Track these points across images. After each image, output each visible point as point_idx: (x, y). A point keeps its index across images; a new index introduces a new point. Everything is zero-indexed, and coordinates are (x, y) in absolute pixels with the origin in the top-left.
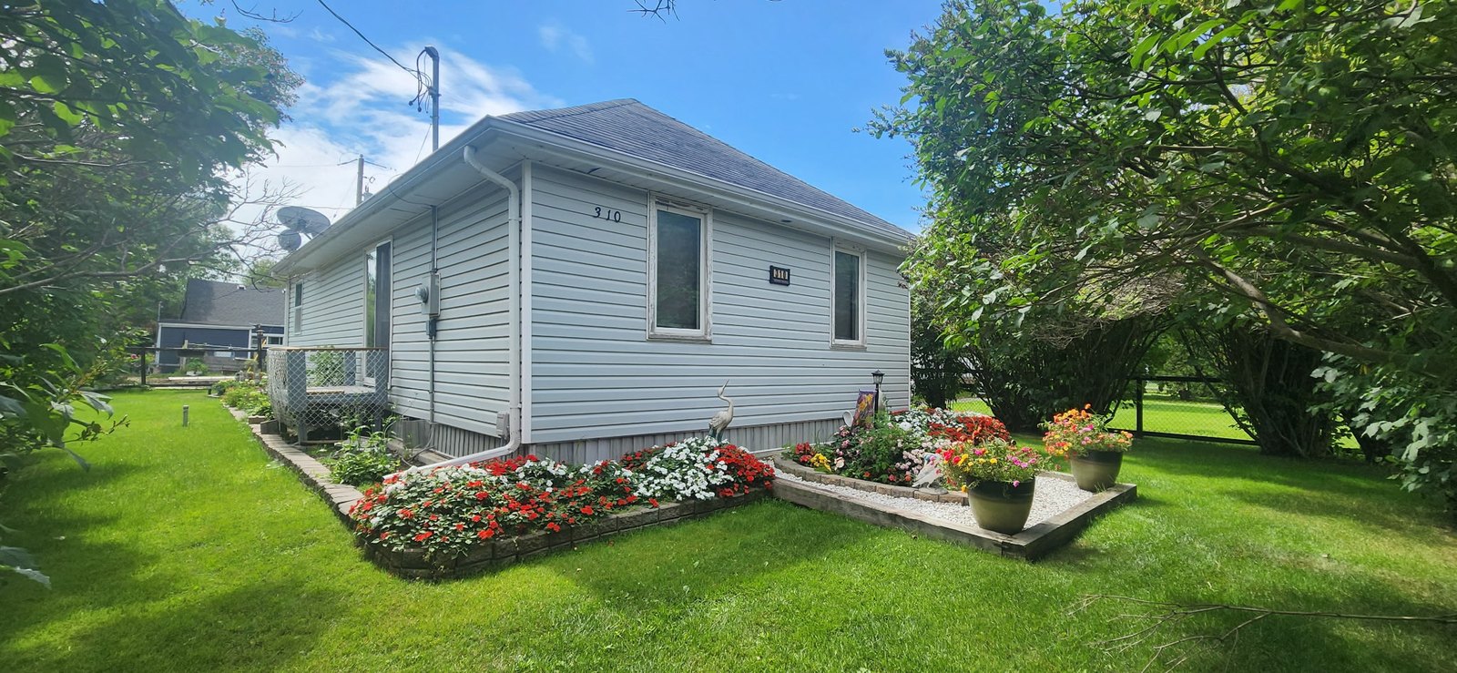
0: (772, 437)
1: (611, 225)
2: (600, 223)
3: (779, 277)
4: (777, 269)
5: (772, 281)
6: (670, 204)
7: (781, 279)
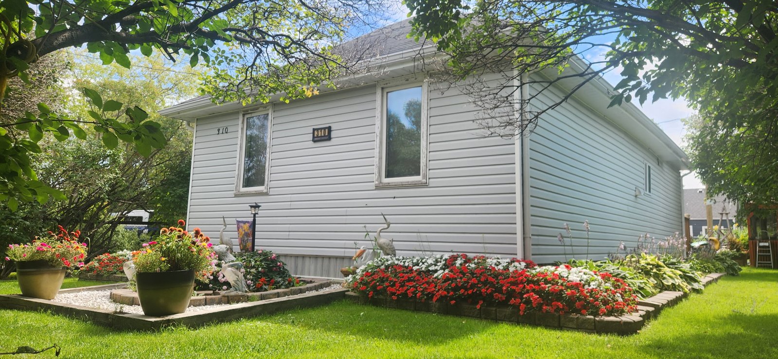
0: (312, 267)
1: (225, 136)
2: (221, 136)
3: (323, 135)
4: (318, 130)
5: (314, 141)
6: (249, 112)
7: (321, 136)
